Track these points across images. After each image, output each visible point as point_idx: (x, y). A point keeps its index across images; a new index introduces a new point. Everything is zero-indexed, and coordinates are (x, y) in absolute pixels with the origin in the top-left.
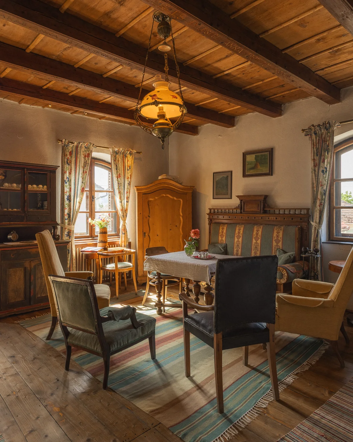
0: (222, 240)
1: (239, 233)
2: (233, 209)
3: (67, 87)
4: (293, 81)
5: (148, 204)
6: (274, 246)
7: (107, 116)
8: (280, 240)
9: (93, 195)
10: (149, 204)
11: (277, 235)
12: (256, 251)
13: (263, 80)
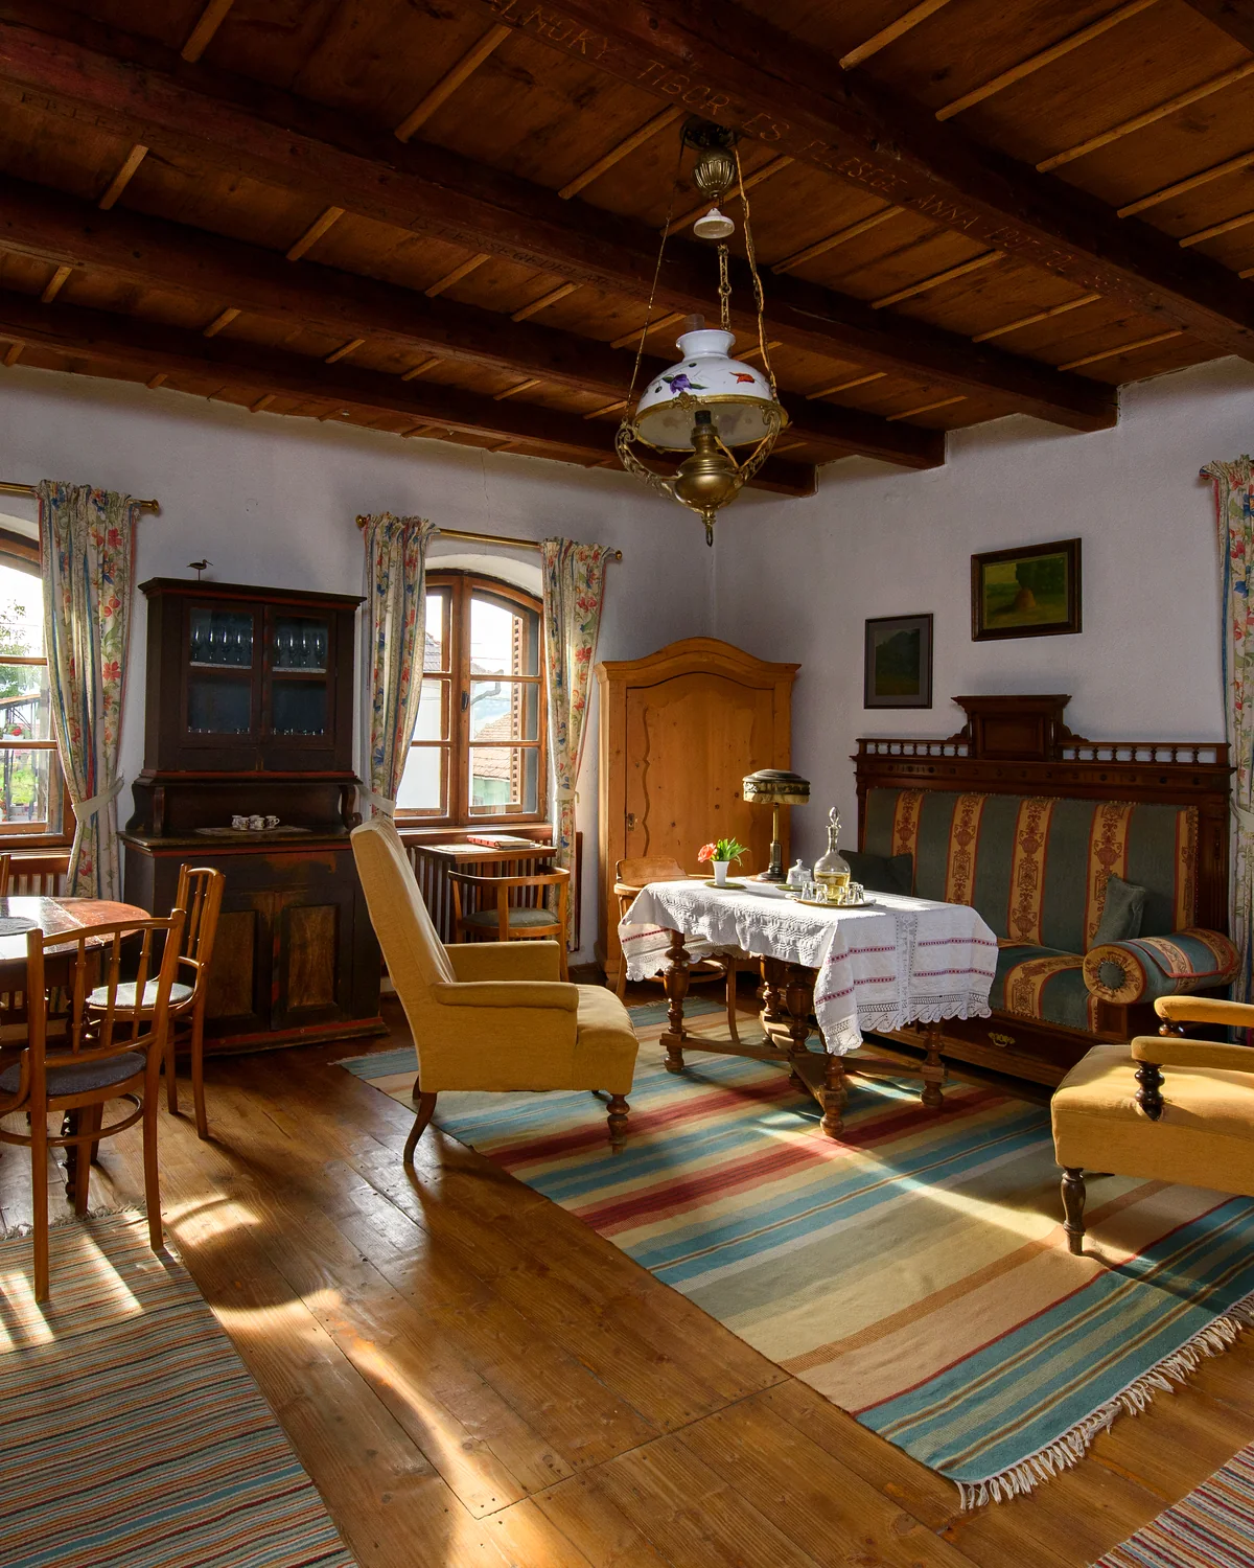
0: (905, 846)
1: (966, 824)
2: (942, 744)
3: (398, 355)
4: (1157, 308)
5: (645, 723)
6: (1093, 874)
7: (516, 440)
8: (1117, 851)
9: (464, 688)
10: (648, 722)
11: (1105, 833)
12: (1027, 890)
13: (1049, 309)
